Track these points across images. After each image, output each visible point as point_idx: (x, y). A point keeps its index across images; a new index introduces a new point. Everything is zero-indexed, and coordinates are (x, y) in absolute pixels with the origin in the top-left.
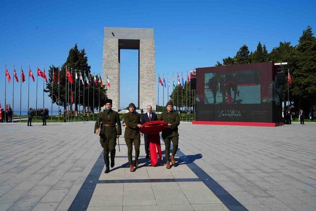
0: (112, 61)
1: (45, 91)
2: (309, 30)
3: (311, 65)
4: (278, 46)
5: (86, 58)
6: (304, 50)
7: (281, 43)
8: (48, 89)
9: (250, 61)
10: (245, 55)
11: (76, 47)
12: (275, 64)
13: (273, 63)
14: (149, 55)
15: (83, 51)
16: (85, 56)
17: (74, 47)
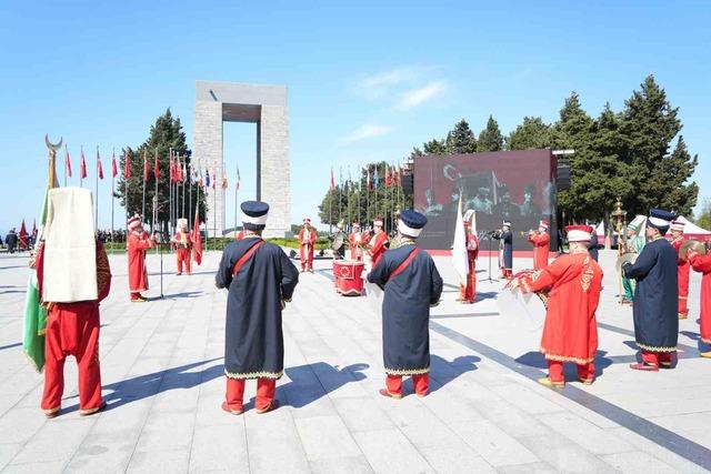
0: (209, 142)
1: (115, 195)
2: (574, 99)
3: (589, 156)
4: (521, 123)
5: (183, 134)
6: (576, 131)
7: (526, 119)
8: (120, 193)
9: (474, 147)
10: (463, 136)
11: (169, 114)
12: (555, 153)
13: (551, 150)
14: (278, 134)
15: (178, 122)
16: (181, 131)
17: (165, 113)
